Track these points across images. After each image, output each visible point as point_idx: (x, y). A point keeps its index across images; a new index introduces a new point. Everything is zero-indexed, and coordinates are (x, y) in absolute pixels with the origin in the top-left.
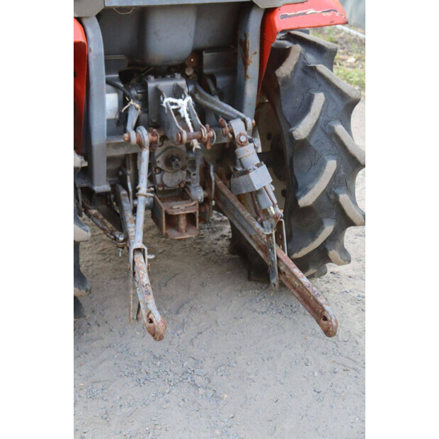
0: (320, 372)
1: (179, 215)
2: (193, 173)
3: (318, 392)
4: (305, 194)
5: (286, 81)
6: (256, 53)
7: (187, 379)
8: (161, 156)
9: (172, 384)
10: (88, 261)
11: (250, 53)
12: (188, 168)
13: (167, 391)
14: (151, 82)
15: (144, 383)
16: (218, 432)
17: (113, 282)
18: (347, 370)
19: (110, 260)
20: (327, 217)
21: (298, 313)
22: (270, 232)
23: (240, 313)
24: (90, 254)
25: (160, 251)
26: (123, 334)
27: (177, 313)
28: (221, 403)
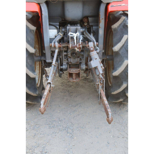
0: (113, 136)
1: (73, 73)
2: (82, 59)
3: (108, 143)
4: (115, 71)
5: (115, 30)
6: (103, 19)
7: (66, 129)
8: (70, 52)
9: (60, 130)
10: (56, 85)
11: (101, 19)
12: (80, 57)
13: (57, 132)
14: (68, 26)
15: (51, 128)
16: (66, 149)
17: (60, 93)
18: (123, 138)
19: (63, 86)
20: (124, 81)
21: (117, 114)
22: (98, 83)
23: (96, 110)
24: (58, 83)
25: (81, 85)
26: (54, 111)
27: (75, 107)
28: (72, 140)
